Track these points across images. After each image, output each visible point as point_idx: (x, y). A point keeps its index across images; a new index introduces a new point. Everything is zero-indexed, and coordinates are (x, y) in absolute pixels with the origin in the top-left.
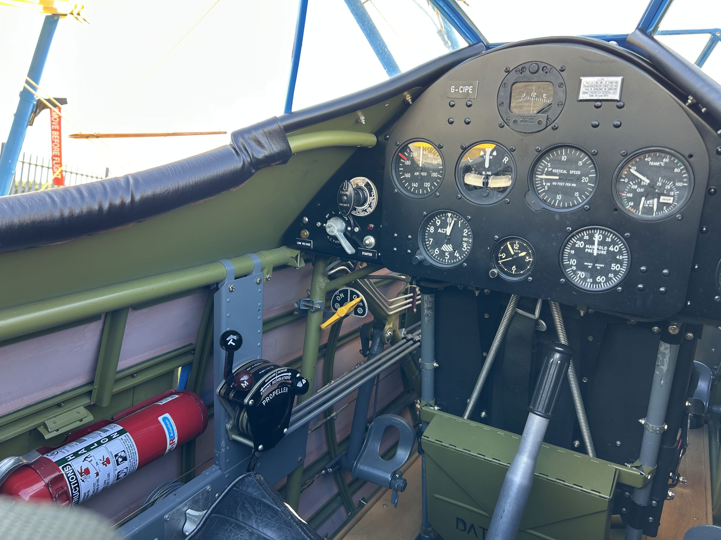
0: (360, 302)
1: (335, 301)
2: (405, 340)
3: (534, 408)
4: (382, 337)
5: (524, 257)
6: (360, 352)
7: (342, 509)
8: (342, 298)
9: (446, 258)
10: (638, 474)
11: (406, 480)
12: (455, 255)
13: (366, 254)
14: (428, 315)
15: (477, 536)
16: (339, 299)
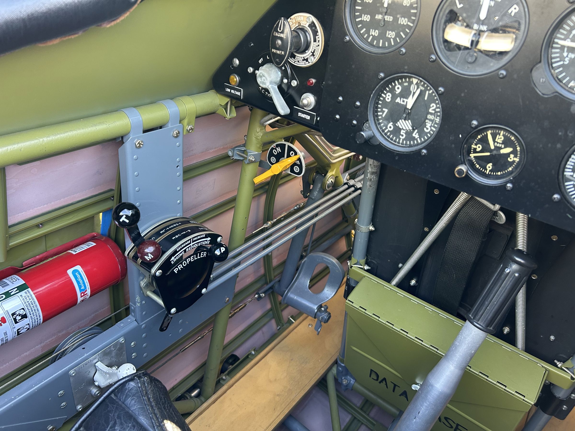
0: (297, 160)
1: (271, 154)
2: (346, 186)
3: (474, 318)
4: (323, 184)
5: (508, 155)
6: (301, 193)
7: (273, 322)
8: (278, 152)
9: (401, 137)
11: (330, 314)
12: (414, 135)
13: (303, 116)
14: (371, 180)
15: (387, 387)
16: (275, 153)
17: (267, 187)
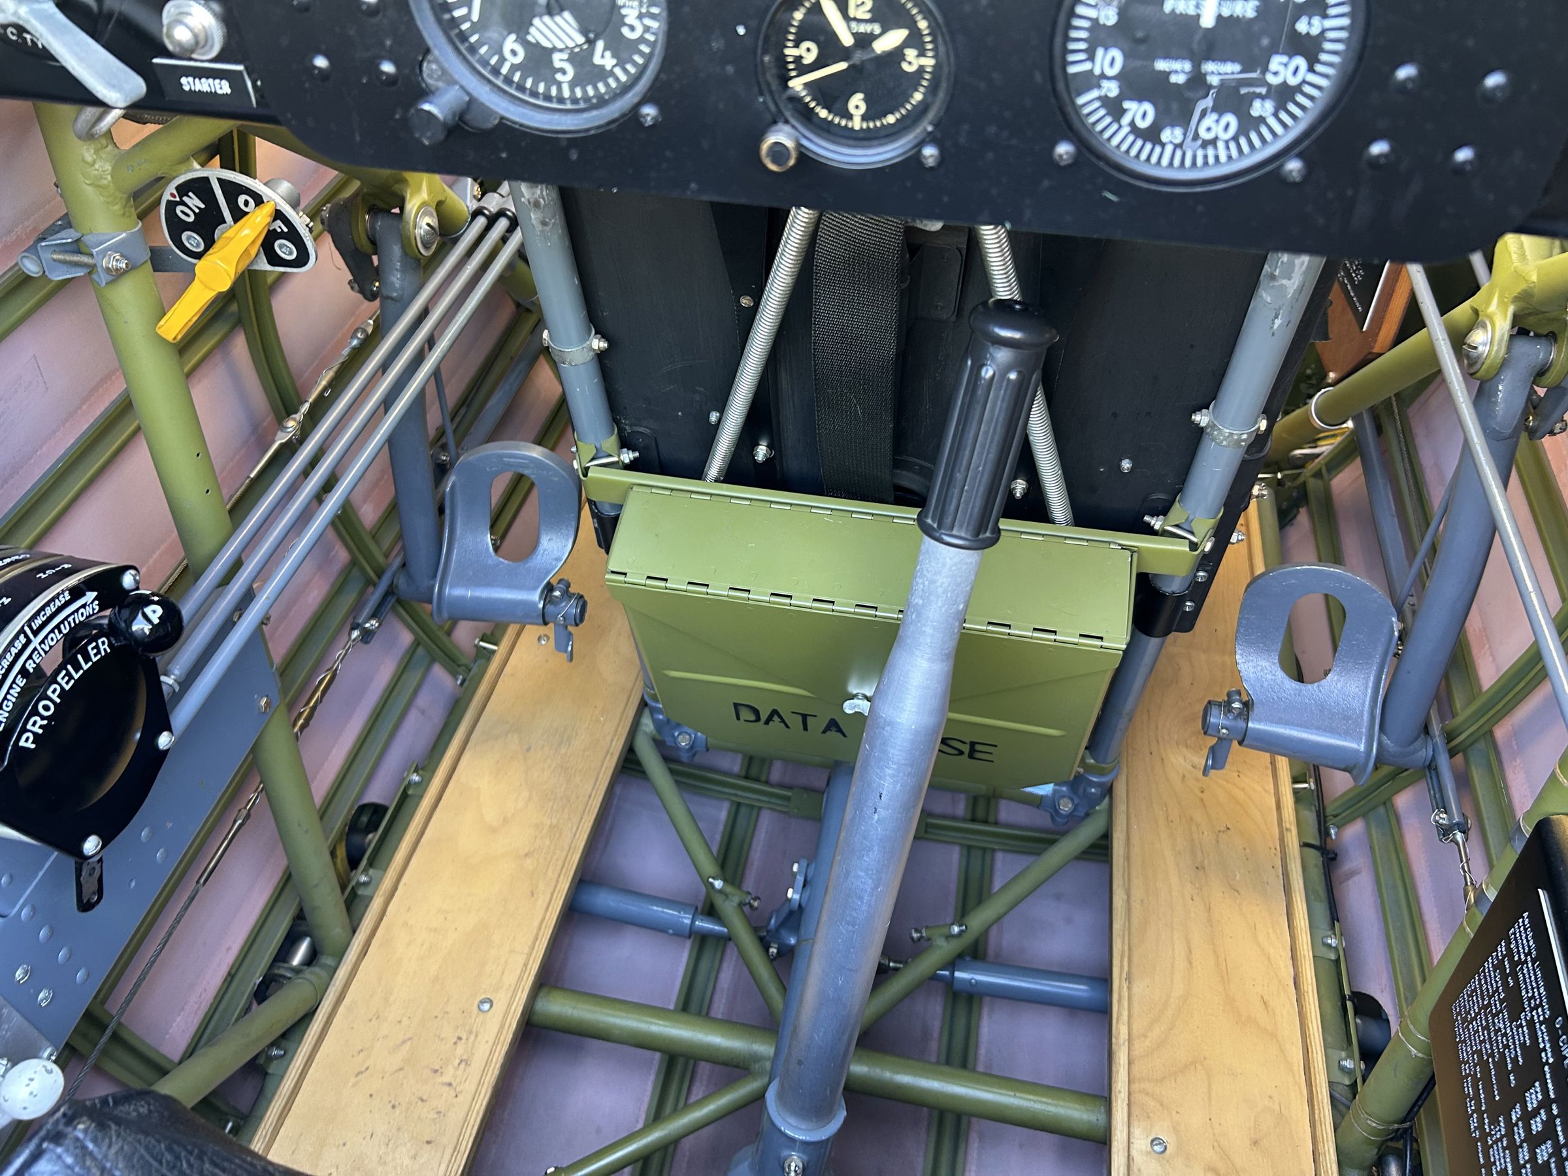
0: (274, 220)
1: (176, 227)
2: (481, 221)
3: (940, 526)
4: (406, 242)
6: (352, 288)
7: (438, 671)
8: (197, 211)
9: (559, 77)
10: (1183, 552)
11: (582, 597)
12: (597, 60)
13: (203, 85)
14: (536, 205)
15: (787, 726)
16: (188, 215)
17: (234, 307)
